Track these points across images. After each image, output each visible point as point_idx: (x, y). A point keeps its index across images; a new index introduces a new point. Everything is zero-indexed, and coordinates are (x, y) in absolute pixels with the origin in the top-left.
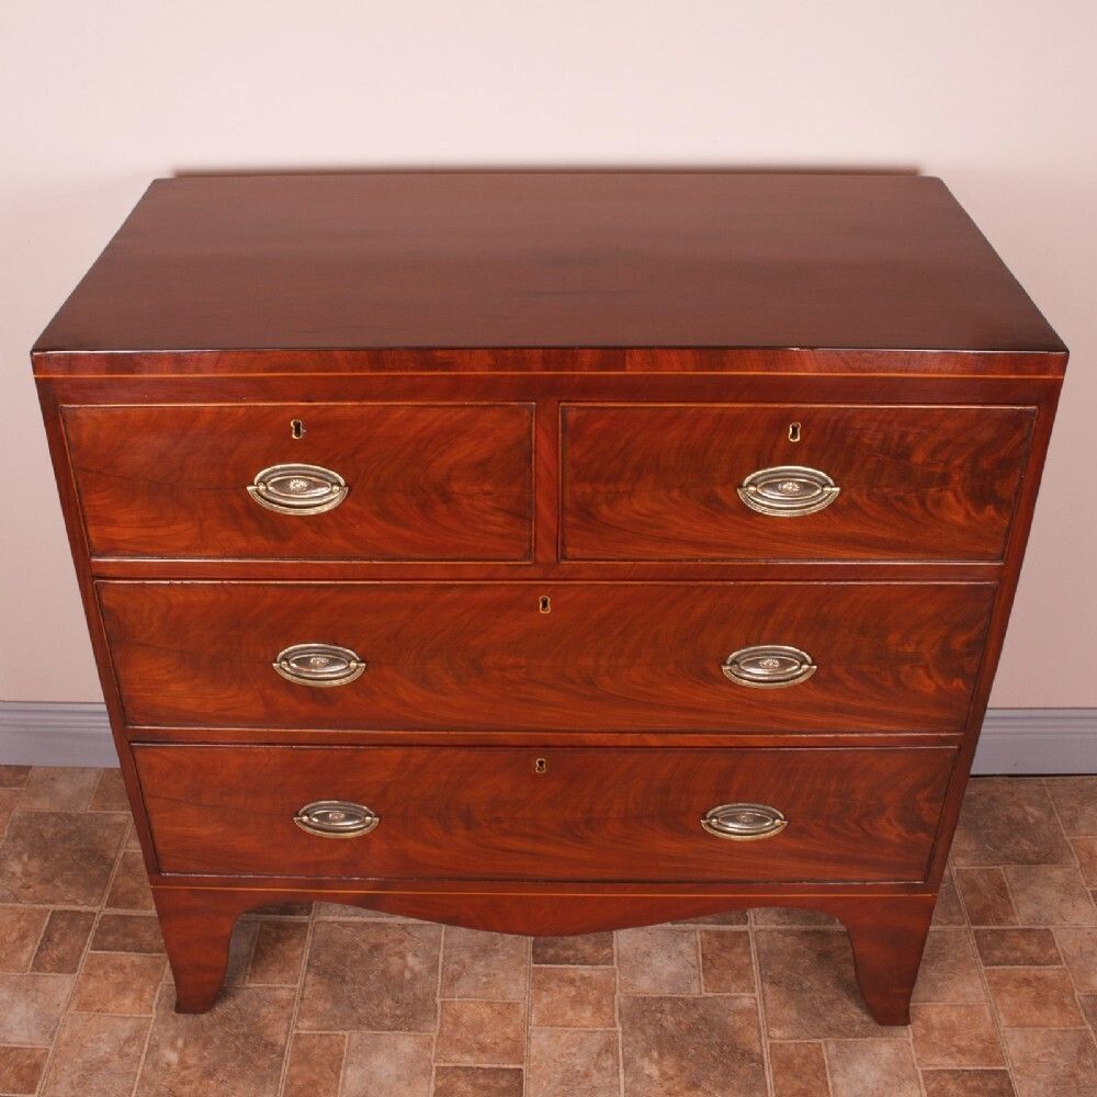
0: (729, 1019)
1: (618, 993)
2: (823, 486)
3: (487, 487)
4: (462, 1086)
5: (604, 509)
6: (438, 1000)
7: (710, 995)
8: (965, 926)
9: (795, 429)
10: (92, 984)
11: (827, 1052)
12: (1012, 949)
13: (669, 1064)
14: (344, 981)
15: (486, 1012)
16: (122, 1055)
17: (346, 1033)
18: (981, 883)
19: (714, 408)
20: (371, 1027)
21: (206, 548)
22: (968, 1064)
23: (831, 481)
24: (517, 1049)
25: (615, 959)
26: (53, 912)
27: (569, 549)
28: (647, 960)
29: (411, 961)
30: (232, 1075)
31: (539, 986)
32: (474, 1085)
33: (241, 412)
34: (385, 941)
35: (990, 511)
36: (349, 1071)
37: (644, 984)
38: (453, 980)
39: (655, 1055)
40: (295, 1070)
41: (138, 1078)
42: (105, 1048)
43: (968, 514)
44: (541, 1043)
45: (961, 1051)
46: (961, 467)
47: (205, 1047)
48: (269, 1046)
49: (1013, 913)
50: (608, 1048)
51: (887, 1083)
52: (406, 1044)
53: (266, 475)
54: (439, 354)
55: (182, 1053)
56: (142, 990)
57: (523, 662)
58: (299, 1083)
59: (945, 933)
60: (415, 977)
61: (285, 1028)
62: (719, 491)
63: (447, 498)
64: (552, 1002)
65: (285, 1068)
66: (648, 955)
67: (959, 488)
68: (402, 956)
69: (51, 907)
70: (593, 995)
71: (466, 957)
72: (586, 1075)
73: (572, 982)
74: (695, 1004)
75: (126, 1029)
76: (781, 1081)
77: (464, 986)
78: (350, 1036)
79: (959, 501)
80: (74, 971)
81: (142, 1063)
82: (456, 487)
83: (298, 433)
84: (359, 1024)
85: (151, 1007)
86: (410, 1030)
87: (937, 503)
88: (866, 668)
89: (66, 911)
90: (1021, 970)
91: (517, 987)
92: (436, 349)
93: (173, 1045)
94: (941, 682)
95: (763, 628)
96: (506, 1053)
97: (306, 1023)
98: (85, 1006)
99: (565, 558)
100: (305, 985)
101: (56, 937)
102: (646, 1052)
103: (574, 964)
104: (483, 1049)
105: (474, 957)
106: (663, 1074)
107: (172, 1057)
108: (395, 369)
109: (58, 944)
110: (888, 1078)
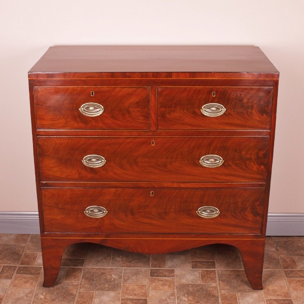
0: (209, 289)
1: (176, 283)
2: (222, 108)
3: (138, 109)
4: (129, 302)
5: (168, 115)
6: (122, 285)
7: (203, 283)
8: (282, 269)
9: (214, 93)
10: (17, 282)
11: (238, 295)
12: (295, 274)
13: (190, 298)
14: (93, 280)
15: (136, 287)
16: (27, 296)
17: (94, 292)
18: (288, 260)
19: (194, 88)
20: (101, 290)
21: (67, 126)
22: (280, 298)
23: (224, 107)
24: (146, 295)
25: (175, 276)
26: (4, 266)
27: (159, 127)
28: (185, 276)
29: (113, 276)
30: (60, 300)
31: (152, 281)
32: (133, 302)
33: (79, 88)
34: (106, 272)
35: (265, 116)
36: (95, 299)
37: (184, 281)
38: (126, 281)
39: (186, 296)
40: (79, 299)
41: (32, 301)
42: (22, 295)
43: (259, 117)
44: (152, 293)
45: (278, 295)
46: (256, 103)
47: (52, 294)
48: (71, 294)
49: (297, 267)
50: (173, 294)
51: (255, 302)
52: (112, 294)
53: (84, 106)
54: (128, 74)
55: (45, 296)
56: (32, 283)
57: (147, 160)
58: (80, 302)
59: (275, 271)
60: (115, 280)
61: (76, 290)
62: (196, 110)
63: (129, 112)
64: (156, 285)
65: (76, 299)
66: (185, 275)
67: (256, 110)
68: (111, 275)
69: (3, 265)
70: (168, 284)
71: (130, 275)
72: (166, 300)
73: (162, 281)
74: (199, 285)
75: (28, 291)
76: (223, 301)
77: (130, 281)
78: (95, 292)
79: (256, 113)
80: (11, 279)
81: (33, 298)
82: (131, 109)
83: (92, 94)
84: (98, 290)
85: (35, 286)
86: (113, 291)
87: (251, 113)
88: (237, 162)
89: (8, 266)
90: (298, 279)
91: (146, 282)
92: (127, 72)
93: (42, 294)
94: (258, 166)
95: (210, 150)
96: (142, 296)
97: (82, 290)
98: (15, 286)
99: (158, 129)
100: (81, 281)
101: (5, 271)
102: (184, 295)
103: (163, 277)
104: (135, 295)
105: (133, 275)
106: (189, 300)
107: (42, 297)
108: (117, 78)
109: (5, 273)
110: (256, 301)
